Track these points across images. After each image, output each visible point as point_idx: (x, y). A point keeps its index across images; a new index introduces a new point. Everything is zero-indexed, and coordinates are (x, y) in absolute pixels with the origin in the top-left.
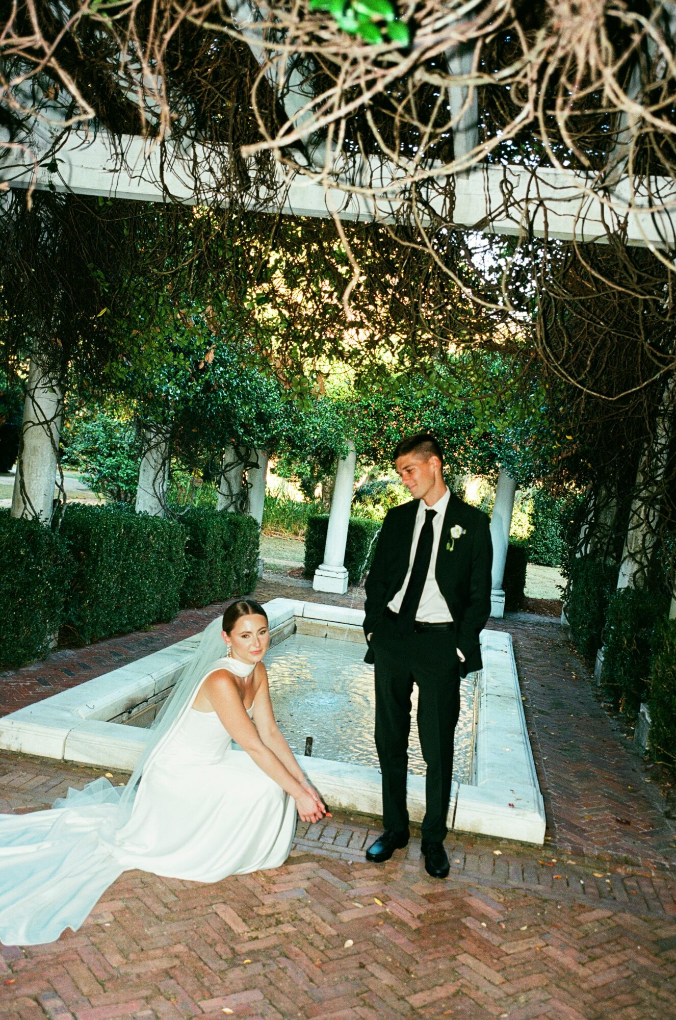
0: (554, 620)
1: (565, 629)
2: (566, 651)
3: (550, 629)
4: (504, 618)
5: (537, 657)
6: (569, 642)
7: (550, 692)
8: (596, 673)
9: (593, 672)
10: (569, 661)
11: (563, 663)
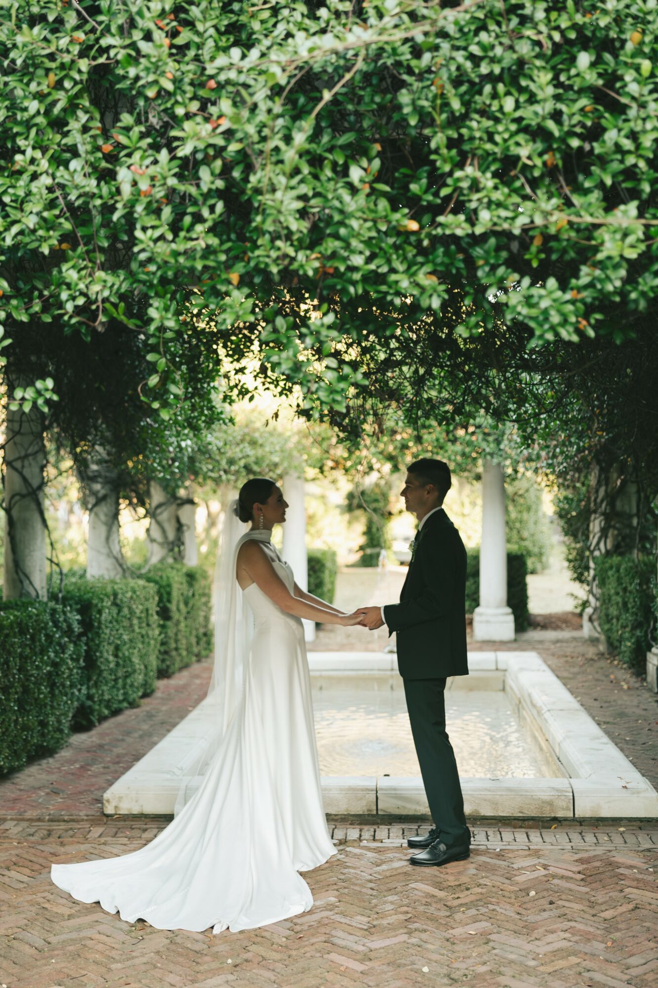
0: (576, 634)
1: (594, 641)
2: (603, 663)
3: (574, 644)
4: (515, 640)
5: (574, 674)
6: (603, 654)
7: (607, 704)
8: (649, 679)
9: (645, 680)
10: (612, 673)
11: (607, 676)
